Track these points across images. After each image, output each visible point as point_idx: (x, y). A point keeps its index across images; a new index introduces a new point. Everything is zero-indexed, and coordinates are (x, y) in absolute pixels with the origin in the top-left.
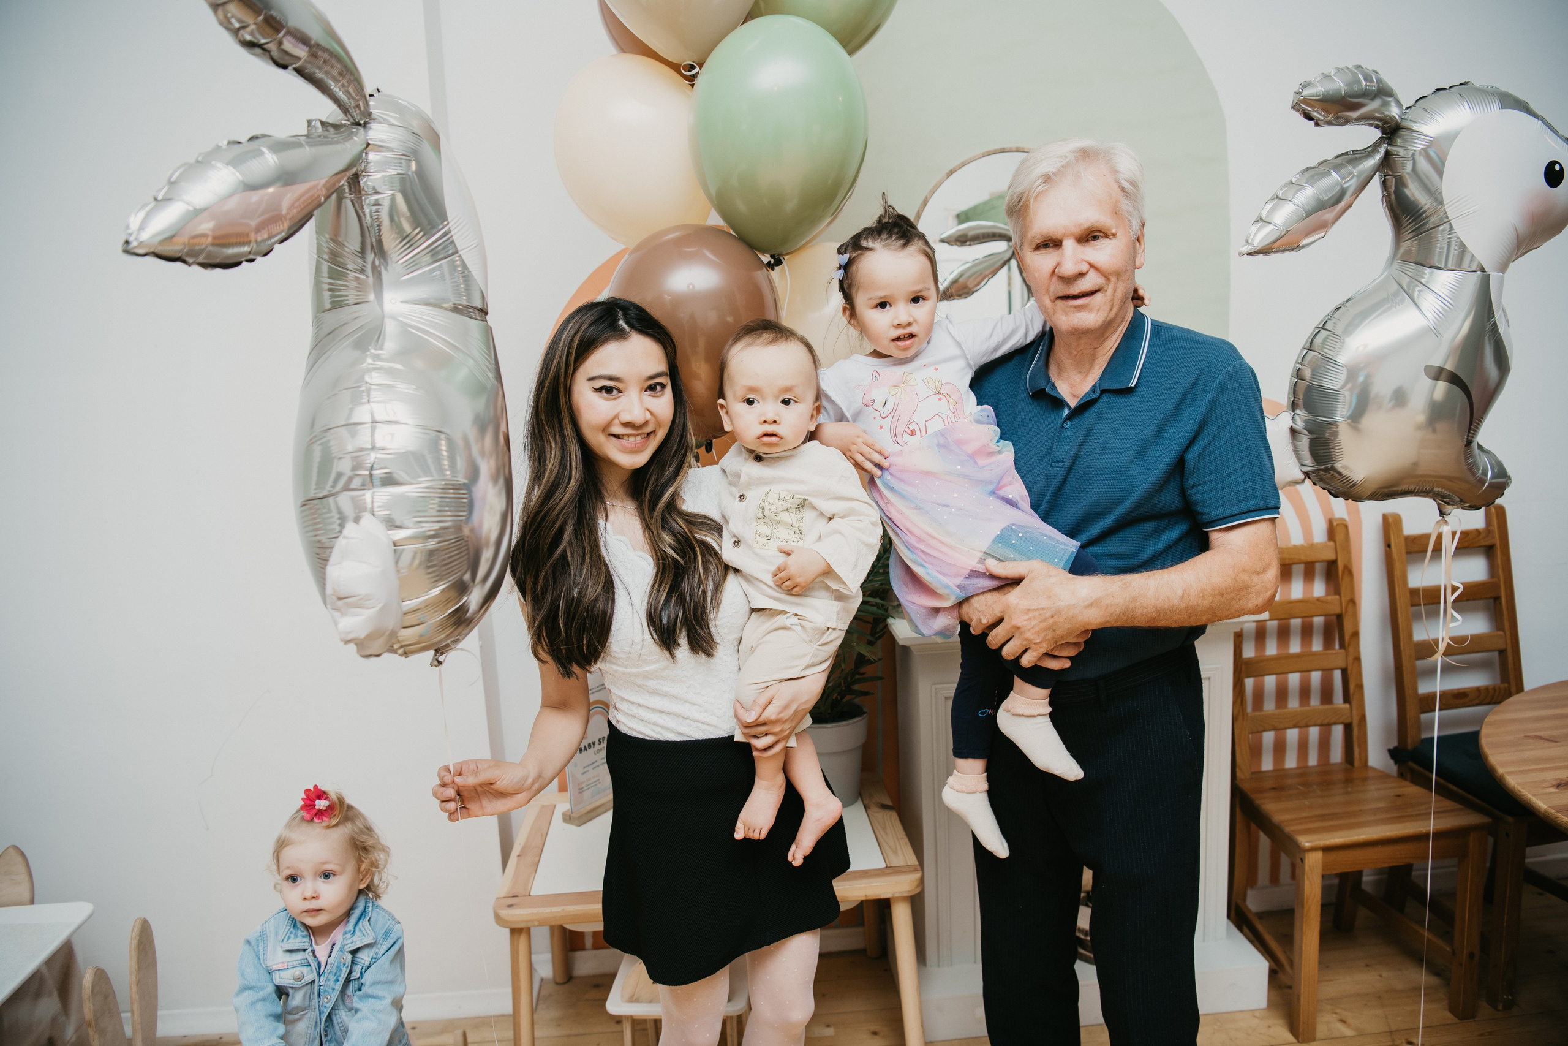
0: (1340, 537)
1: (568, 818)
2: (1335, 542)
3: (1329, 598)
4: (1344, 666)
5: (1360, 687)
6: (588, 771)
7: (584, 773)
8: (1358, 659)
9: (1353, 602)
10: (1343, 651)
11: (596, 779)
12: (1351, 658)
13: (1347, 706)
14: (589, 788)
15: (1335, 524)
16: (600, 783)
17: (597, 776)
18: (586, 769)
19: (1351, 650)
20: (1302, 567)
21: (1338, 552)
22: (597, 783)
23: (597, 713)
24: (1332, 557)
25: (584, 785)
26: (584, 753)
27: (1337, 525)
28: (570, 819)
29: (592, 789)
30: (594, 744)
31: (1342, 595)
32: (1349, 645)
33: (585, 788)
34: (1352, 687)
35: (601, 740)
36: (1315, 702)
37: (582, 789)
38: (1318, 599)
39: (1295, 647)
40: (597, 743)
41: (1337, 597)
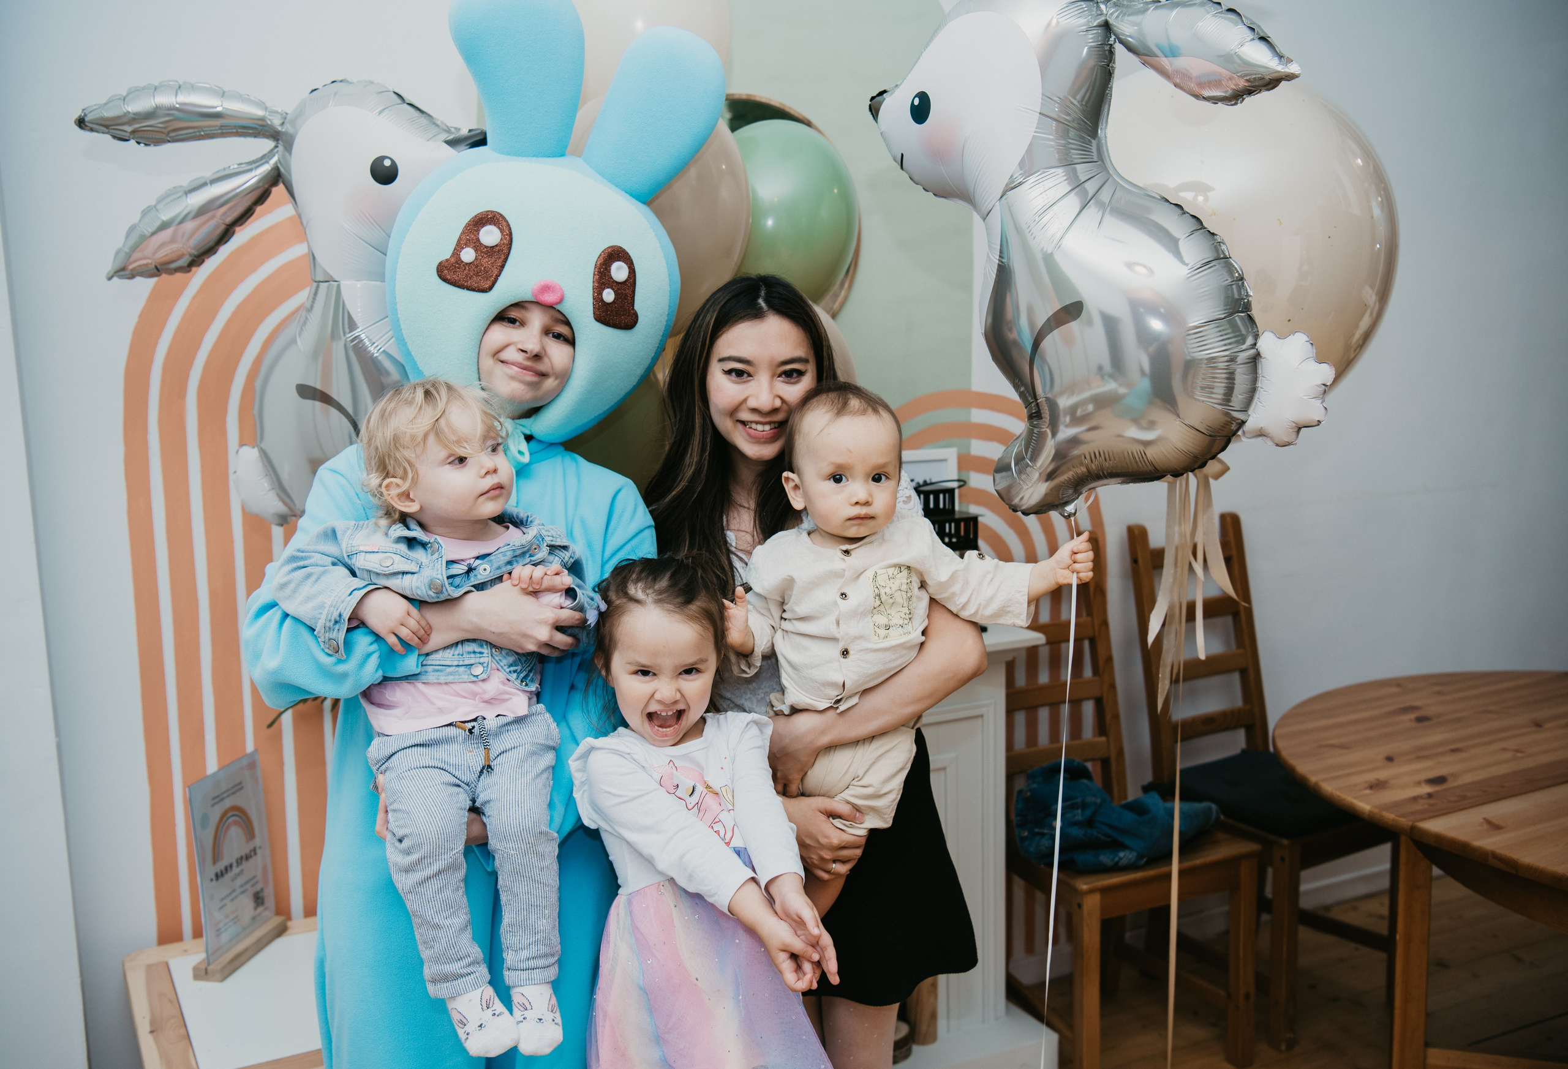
1: (202, 973)
4: (1097, 694)
5: (1116, 717)
6: (225, 905)
7: (221, 908)
8: (1112, 685)
9: (1105, 623)
10: (1097, 678)
11: (234, 915)
12: (1105, 687)
13: (1103, 739)
18: (225, 902)
19: (1105, 676)
22: (235, 920)
23: (236, 823)
25: (221, 925)
26: (221, 880)
28: (206, 973)
29: (230, 929)
30: (231, 866)
31: (1095, 619)
32: (1104, 672)
33: (223, 929)
34: (1108, 717)
35: (239, 861)
37: (218, 930)
40: (235, 865)
41: (1089, 619)
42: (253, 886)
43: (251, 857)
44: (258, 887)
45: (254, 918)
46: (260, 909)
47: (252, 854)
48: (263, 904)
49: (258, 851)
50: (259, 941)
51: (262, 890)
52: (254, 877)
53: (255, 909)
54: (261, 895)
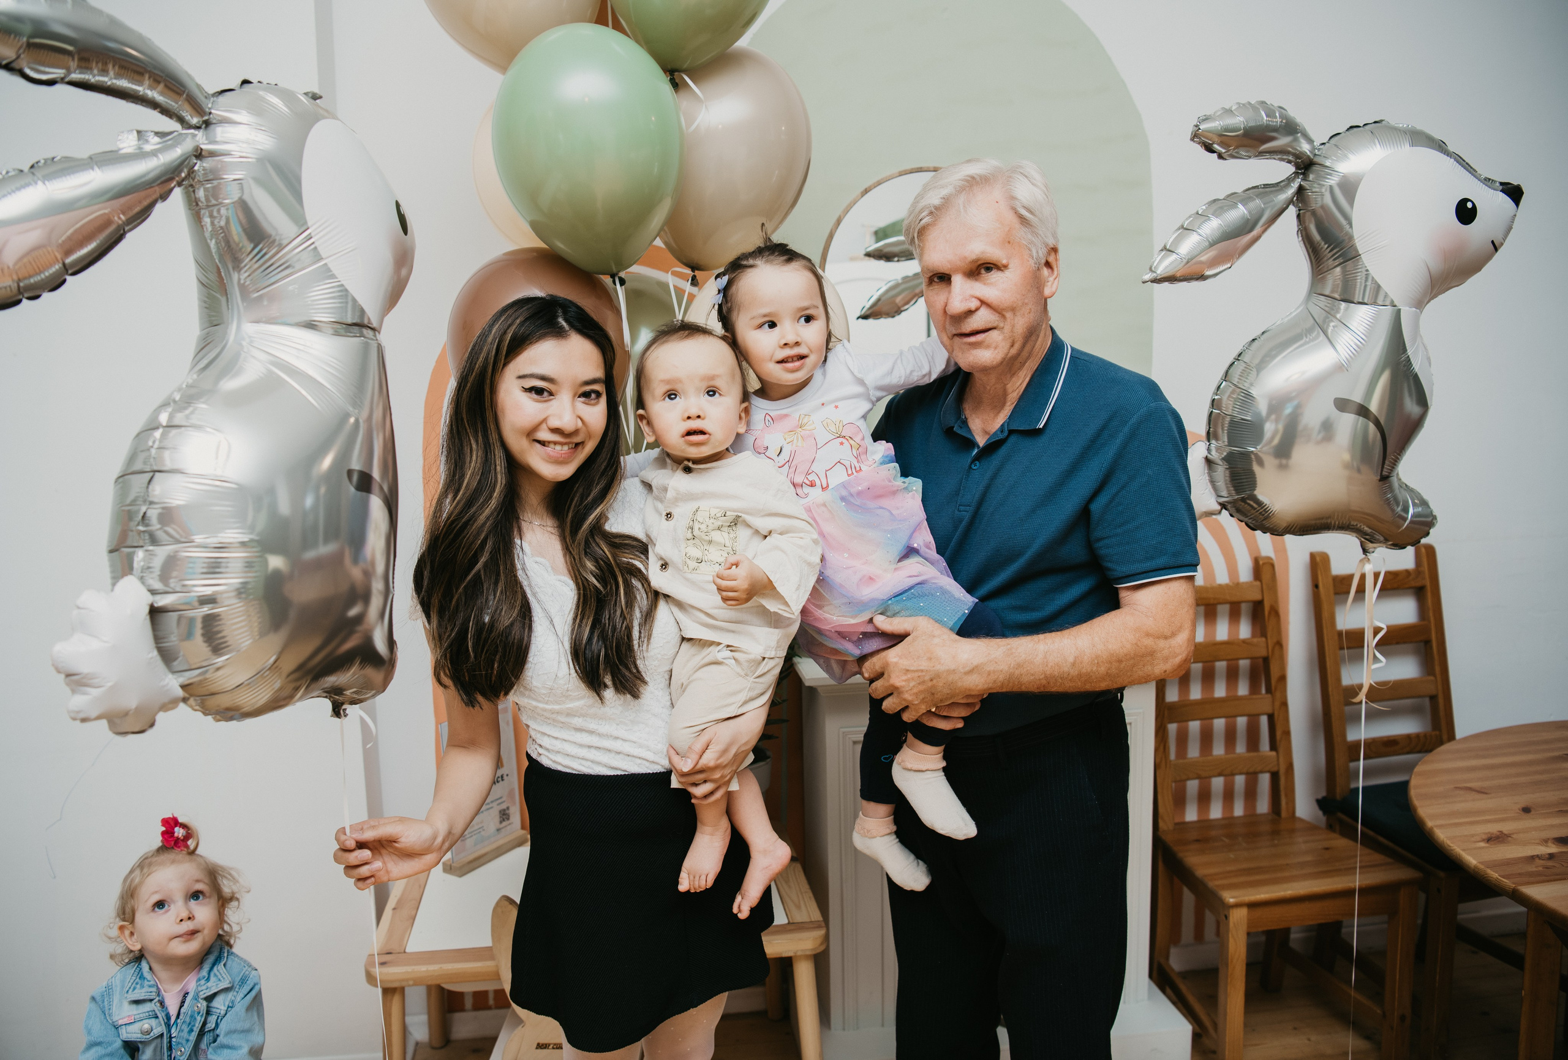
0: (1266, 576)
1: (448, 868)
2: (1261, 581)
3: (1255, 640)
4: (1270, 711)
5: (1287, 733)
8: (1285, 704)
9: (1280, 645)
10: (1269, 695)
11: (480, 826)
12: (1277, 704)
13: (1274, 753)
14: (472, 836)
15: (1261, 563)
16: (484, 830)
17: (482, 822)
19: (1278, 694)
20: (1227, 607)
21: (1264, 591)
22: (481, 830)
24: (1258, 597)
27: (1264, 564)
28: (451, 869)
29: (474, 837)
31: (1269, 638)
32: (1276, 689)
33: (468, 836)
34: (1279, 734)
36: (1241, 748)
38: (1244, 641)
39: (1220, 691)
41: (1264, 639)
42: (498, 805)
43: (498, 782)
44: (504, 806)
45: (498, 830)
46: (504, 824)
47: (500, 779)
48: (508, 819)
49: (505, 777)
50: (498, 848)
51: (508, 808)
52: (501, 798)
53: (501, 822)
54: (507, 812)
